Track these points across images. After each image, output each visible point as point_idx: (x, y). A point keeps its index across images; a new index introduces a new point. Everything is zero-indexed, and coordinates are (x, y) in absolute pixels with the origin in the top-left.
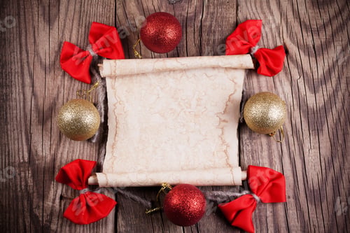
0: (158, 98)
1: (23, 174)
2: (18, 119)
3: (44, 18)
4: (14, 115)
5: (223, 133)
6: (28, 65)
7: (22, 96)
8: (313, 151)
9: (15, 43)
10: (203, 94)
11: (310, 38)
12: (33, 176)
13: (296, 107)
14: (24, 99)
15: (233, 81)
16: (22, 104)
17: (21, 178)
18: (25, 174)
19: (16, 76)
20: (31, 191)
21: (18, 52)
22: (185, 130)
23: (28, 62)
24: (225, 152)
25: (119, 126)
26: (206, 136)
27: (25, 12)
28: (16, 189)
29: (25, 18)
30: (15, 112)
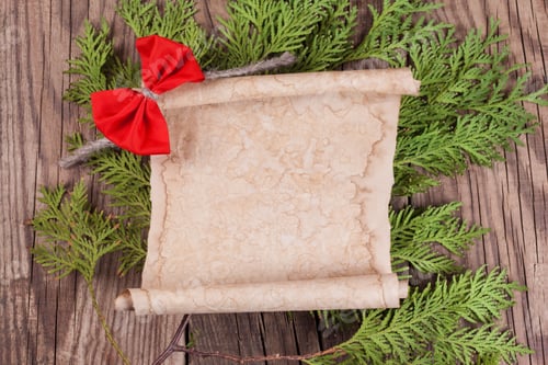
0: (244, 149)
1: (19, 300)
2: (12, 201)
3: (61, 20)
4: (6, 193)
5: (362, 213)
6: (32, 104)
7: (19, 159)
8: (542, 266)
9: (8, 63)
10: (326, 143)
11: (540, 64)
12: (38, 303)
13: (512, 187)
14: (24, 165)
15: (379, 118)
16: (19, 174)
17: (15, 307)
18: (24, 299)
19: (10, 123)
20: (34, 331)
21: (14, 81)
22: (292, 207)
23: (31, 98)
24: (368, 246)
25: (170, 200)
26: (331, 217)
27: (26, 7)
28: (7, 327)
29: (27, 17)
30: (6, 187)
